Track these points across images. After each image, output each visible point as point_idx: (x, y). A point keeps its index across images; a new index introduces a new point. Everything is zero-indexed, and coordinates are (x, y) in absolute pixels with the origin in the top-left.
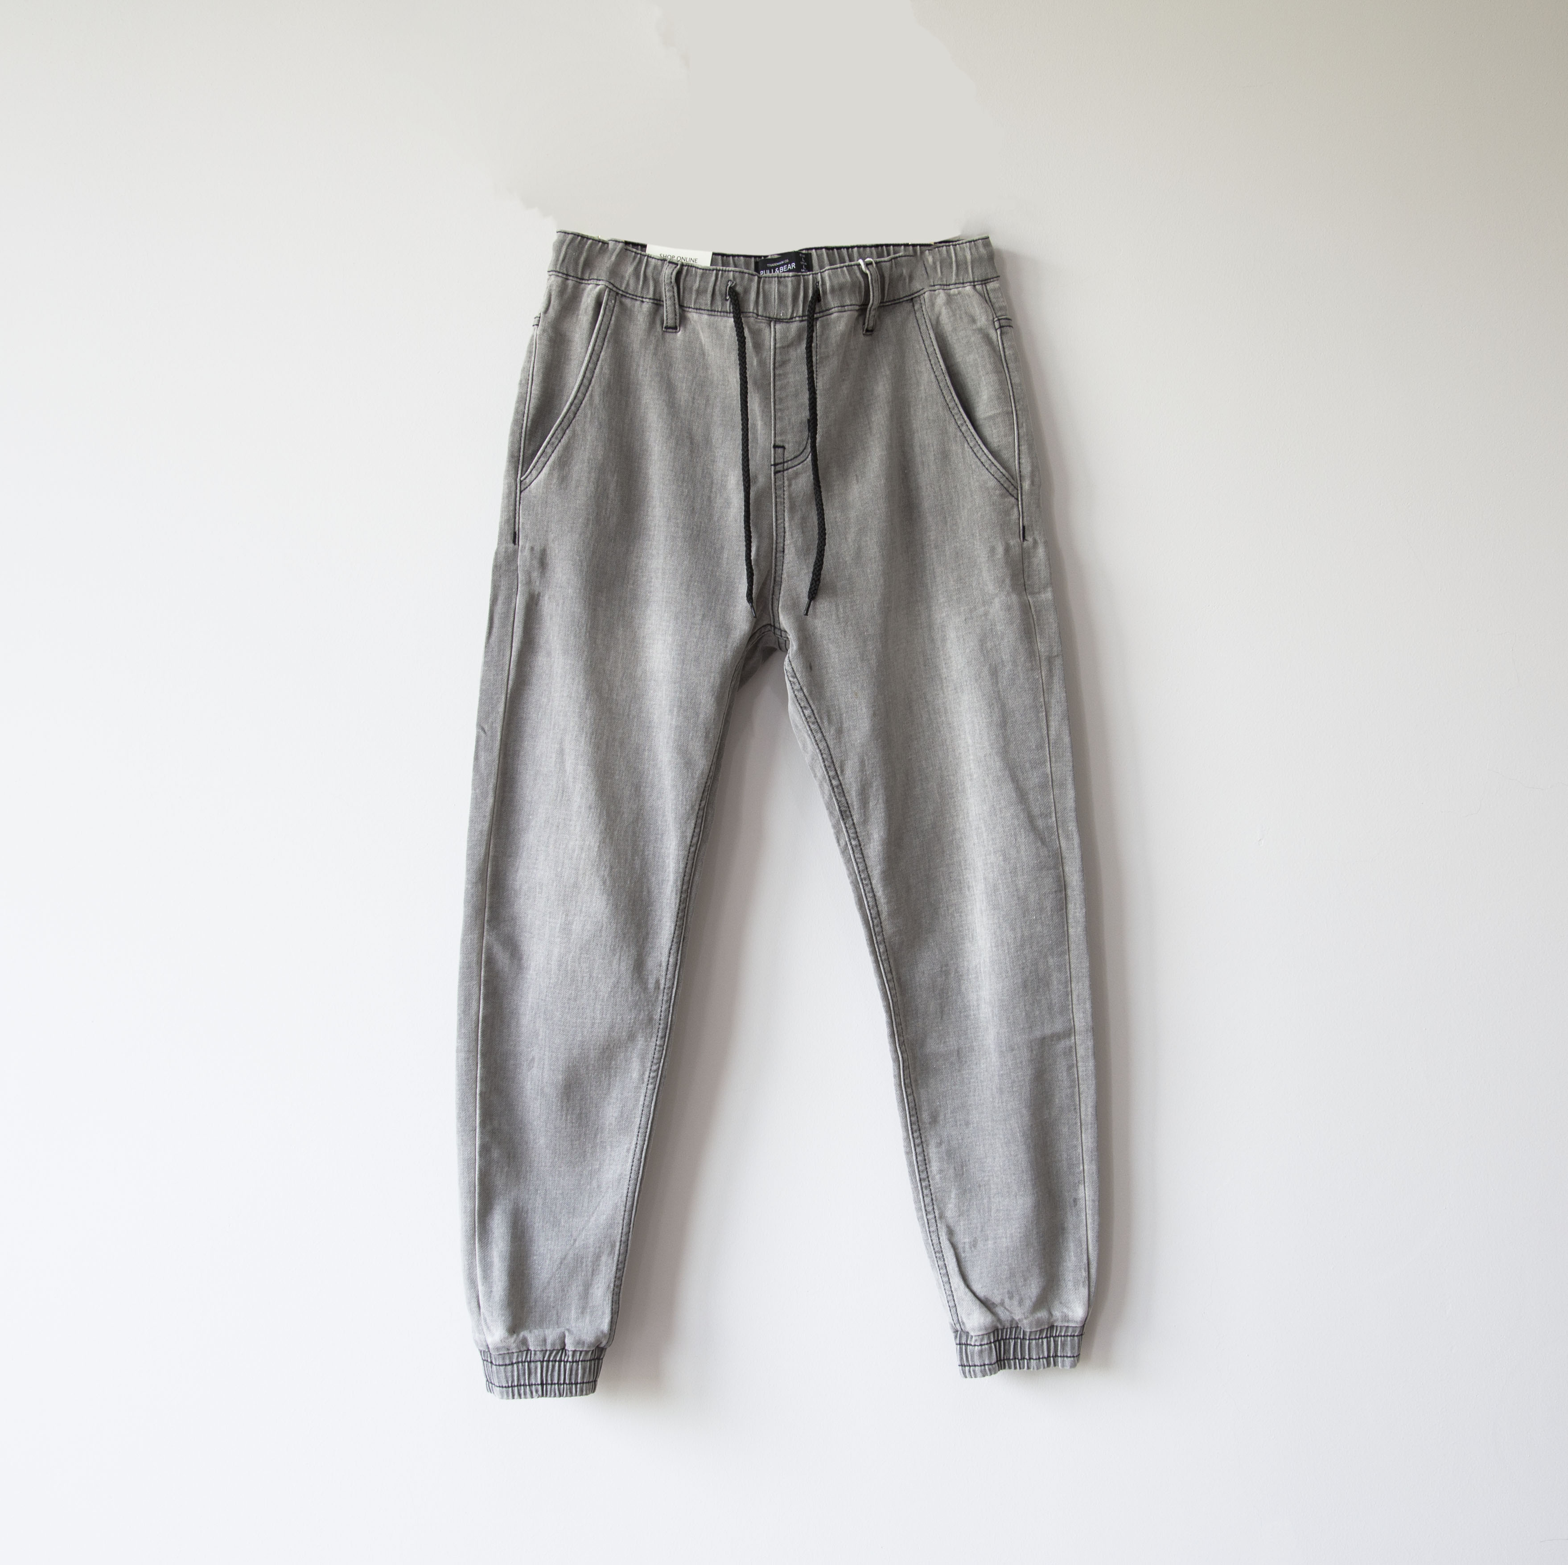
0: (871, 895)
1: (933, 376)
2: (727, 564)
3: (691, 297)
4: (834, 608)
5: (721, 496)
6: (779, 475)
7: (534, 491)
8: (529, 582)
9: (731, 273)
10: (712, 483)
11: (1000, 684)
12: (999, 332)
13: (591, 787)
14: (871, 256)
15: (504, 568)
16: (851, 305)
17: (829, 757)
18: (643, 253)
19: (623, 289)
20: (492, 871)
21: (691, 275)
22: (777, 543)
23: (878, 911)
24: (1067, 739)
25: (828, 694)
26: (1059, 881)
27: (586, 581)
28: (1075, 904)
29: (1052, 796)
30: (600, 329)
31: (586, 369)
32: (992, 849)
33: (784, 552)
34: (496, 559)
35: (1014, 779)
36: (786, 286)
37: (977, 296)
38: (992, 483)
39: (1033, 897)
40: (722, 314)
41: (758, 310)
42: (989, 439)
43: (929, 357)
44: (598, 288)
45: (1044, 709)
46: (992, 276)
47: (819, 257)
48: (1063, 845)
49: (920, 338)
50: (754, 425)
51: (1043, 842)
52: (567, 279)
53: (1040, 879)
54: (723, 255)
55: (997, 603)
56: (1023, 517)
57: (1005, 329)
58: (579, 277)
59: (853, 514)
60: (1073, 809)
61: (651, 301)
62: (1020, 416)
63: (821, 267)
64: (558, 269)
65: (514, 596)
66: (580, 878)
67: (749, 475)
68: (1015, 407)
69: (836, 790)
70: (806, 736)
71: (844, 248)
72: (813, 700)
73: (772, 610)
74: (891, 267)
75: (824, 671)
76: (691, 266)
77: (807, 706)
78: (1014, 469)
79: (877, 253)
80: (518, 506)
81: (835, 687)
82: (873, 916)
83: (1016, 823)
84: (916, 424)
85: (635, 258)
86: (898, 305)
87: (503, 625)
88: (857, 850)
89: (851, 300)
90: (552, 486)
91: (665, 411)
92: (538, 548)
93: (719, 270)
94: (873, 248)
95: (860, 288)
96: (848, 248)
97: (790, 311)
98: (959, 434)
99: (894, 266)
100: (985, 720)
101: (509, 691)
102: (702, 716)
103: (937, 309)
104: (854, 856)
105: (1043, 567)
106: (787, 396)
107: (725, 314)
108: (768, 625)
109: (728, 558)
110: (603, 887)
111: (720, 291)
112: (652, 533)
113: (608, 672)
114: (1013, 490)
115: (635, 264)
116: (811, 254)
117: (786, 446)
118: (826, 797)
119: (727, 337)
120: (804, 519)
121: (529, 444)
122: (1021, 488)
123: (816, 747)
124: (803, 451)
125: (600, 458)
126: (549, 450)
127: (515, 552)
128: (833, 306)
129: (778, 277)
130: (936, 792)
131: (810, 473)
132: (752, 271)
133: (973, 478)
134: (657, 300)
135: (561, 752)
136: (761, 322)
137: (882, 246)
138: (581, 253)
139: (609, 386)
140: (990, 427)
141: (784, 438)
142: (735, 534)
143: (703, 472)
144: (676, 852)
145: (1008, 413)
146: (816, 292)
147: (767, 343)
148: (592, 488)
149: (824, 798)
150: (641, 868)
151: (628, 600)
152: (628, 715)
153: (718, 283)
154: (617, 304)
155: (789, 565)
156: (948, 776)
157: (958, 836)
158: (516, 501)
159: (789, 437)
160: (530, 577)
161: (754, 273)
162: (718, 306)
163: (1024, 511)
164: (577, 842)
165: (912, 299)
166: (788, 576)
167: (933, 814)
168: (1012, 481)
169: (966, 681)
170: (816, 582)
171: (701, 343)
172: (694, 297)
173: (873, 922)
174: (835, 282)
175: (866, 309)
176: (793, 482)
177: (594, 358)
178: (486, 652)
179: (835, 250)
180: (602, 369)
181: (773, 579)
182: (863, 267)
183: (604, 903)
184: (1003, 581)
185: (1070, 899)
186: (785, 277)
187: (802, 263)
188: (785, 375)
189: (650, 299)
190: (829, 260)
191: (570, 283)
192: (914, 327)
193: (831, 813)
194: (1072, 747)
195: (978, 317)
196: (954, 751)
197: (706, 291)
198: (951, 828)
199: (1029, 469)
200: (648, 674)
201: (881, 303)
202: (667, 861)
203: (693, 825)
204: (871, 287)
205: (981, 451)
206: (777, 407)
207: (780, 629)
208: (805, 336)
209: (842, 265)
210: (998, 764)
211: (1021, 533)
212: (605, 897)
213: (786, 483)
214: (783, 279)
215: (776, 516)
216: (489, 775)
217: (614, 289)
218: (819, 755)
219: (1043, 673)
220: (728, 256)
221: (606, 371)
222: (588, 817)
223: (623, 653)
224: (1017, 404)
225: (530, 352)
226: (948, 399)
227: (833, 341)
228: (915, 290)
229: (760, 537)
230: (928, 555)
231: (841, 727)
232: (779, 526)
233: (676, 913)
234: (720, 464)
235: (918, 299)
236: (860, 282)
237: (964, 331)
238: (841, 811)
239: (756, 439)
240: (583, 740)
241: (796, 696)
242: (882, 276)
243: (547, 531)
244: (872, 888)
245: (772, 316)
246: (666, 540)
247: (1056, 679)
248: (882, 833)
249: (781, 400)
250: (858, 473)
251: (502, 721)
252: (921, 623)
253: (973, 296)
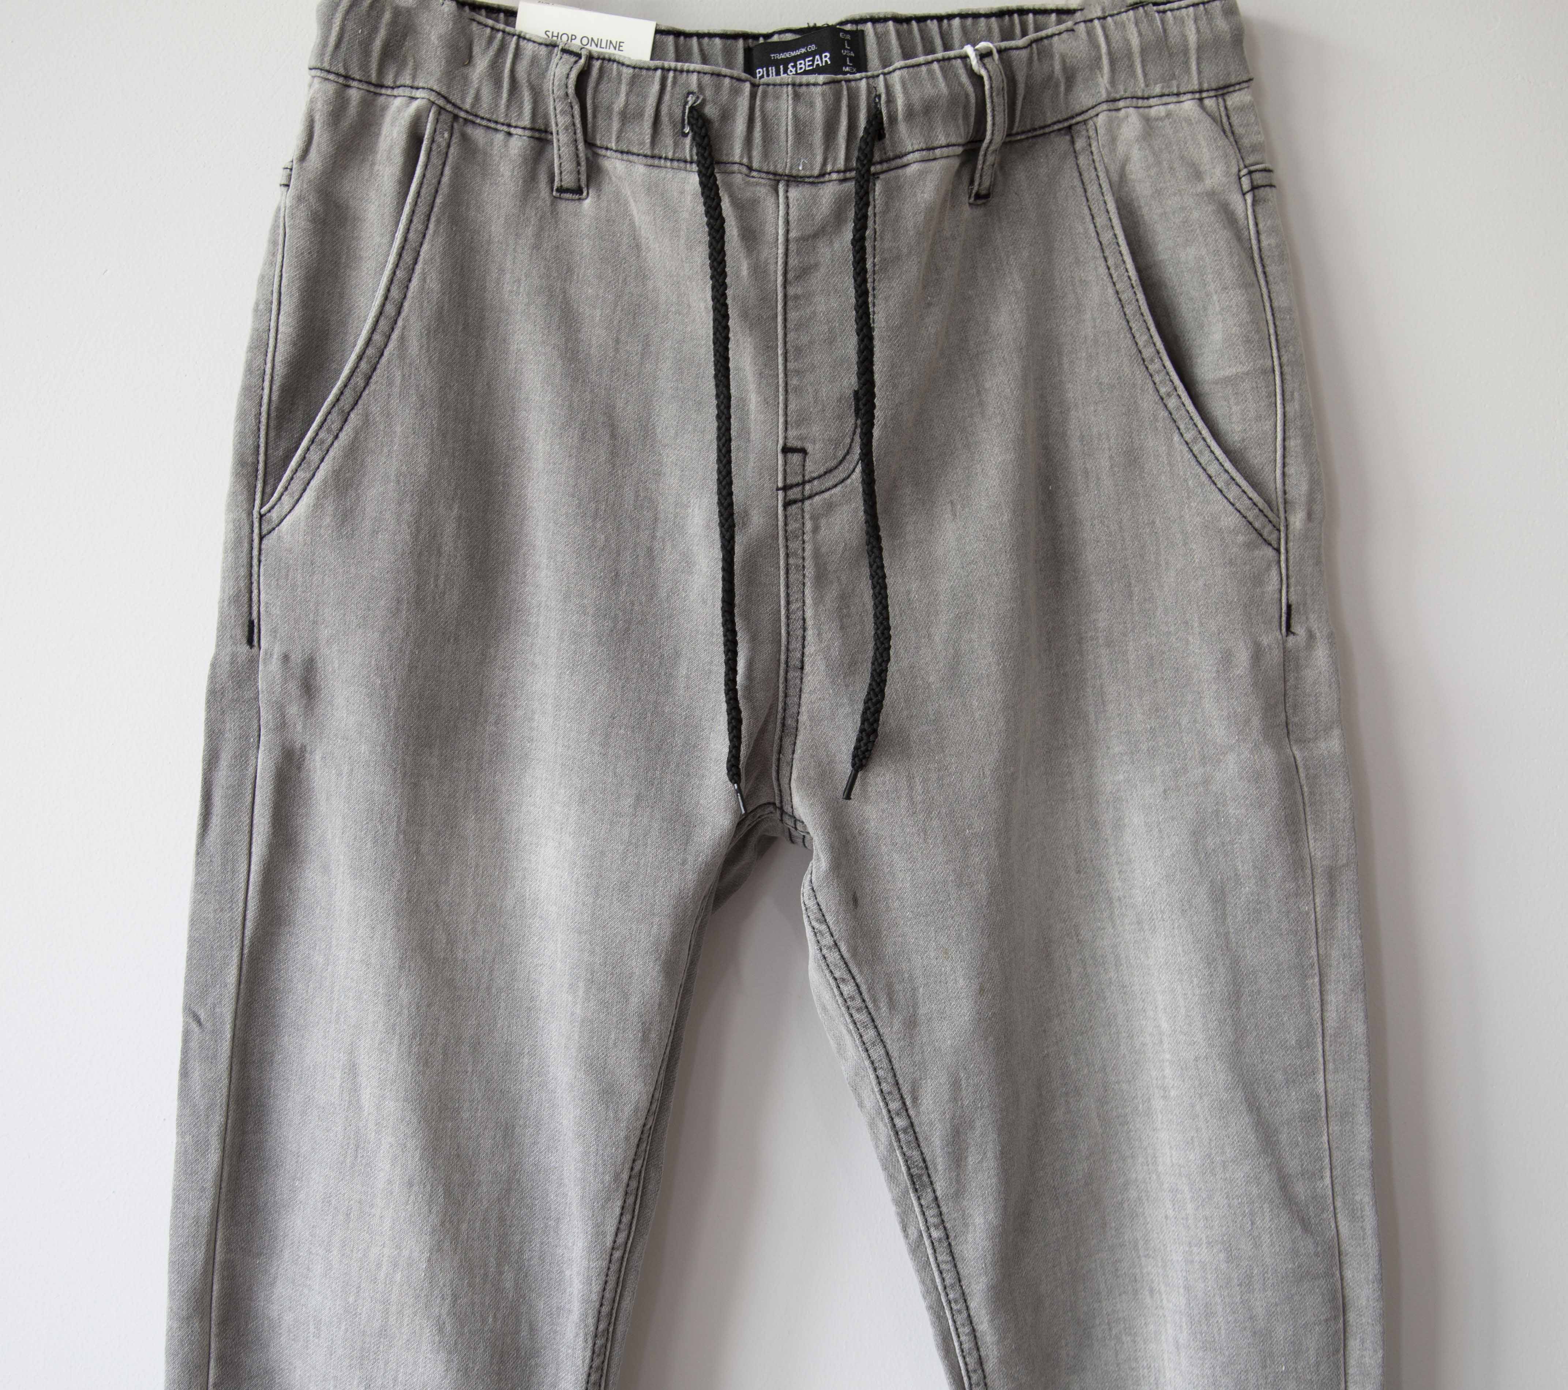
0: (967, 1330)
1: (1110, 291)
2: (687, 688)
3: (609, 125)
4: (904, 783)
5: (673, 546)
6: (793, 509)
7: (287, 538)
8: (282, 725)
9: (694, 77)
10: (656, 520)
11: (1229, 920)
12: (1249, 198)
13: (411, 1144)
14: (989, 38)
15: (229, 695)
16: (948, 146)
17: (890, 1075)
18: (508, 29)
19: (467, 106)
20: (222, 1288)
21: (609, 80)
22: (788, 650)
23: (980, 1357)
24: (1359, 1028)
25: (890, 950)
26: (1334, 1299)
27: (396, 728)
28: (1363, 1342)
29: (1325, 1138)
30: (418, 194)
31: (391, 281)
32: (1204, 1237)
33: (802, 668)
34: (213, 678)
35: (1253, 1105)
36: (812, 105)
37: (1207, 122)
38: (1230, 520)
39: (1281, 1332)
40: (675, 164)
41: (750, 158)
42: (1224, 425)
43: (1103, 251)
44: (415, 104)
45: (1316, 970)
46: (1239, 79)
47: (881, 39)
48: (1344, 1230)
49: (1086, 211)
50: (743, 401)
51: (1306, 1225)
52: (349, 86)
53: (1296, 1298)
54: (678, 34)
55: (1231, 765)
56: (1288, 587)
57: (1261, 192)
58: (374, 80)
59: (944, 584)
60: (1366, 1162)
61: (528, 133)
62: (1288, 377)
63: (886, 62)
64: (326, 65)
65: (251, 753)
66: (392, 1320)
67: (731, 514)
68: (1279, 358)
69: (902, 1136)
70: (845, 1032)
71: (932, 18)
72: (859, 965)
73: (778, 780)
74: (1030, 60)
75: (882, 906)
76: (609, 60)
77: (847, 976)
78: (1271, 486)
79: (1001, 29)
80: (255, 569)
81: (903, 935)
82: (970, 1368)
83: (1255, 1191)
84: (1073, 391)
85: (491, 40)
86: (1040, 140)
87: (231, 812)
88: (942, 1249)
89: (948, 135)
90: (322, 531)
91: (558, 368)
92: (297, 658)
93: (669, 70)
94: (993, 19)
95: (966, 107)
96: (940, 18)
97: (819, 159)
98: (1164, 414)
99: (1035, 57)
100: (1197, 992)
101: (246, 951)
102: (634, 1000)
103: (1121, 149)
104: (936, 1259)
105: (1325, 689)
106: (811, 342)
107: (682, 165)
108: (769, 803)
109: (688, 677)
110: (437, 1338)
111: (671, 115)
112: (533, 620)
113: (446, 908)
114: (1271, 533)
115: (491, 52)
116: (862, 32)
117: (810, 448)
118: (882, 1147)
119: (686, 215)
120: (844, 598)
121: (278, 436)
122: (1287, 527)
123: (864, 1055)
124: (844, 458)
125: (422, 470)
126: (314, 456)
127: (253, 662)
128: (910, 148)
129: (794, 85)
130: (1094, 1115)
131: (858, 503)
132: (739, 72)
133: (1190, 508)
134: (539, 131)
135: (352, 1070)
136: (757, 184)
137: (1010, 12)
138: (375, 29)
139: (440, 315)
140: (1226, 399)
141: (803, 431)
142: (702, 628)
143: (637, 496)
144: (585, 1263)
145: (1264, 372)
146: (875, 117)
147: (769, 229)
148: (406, 534)
149: (877, 1147)
150: (517, 1287)
151: (487, 757)
152: (489, 988)
153: (667, 97)
154: (454, 140)
155: (814, 697)
156: (1118, 1082)
157: (1133, 1194)
158: (251, 558)
159: (816, 430)
160: (283, 716)
161: (744, 76)
162: (667, 146)
163: (1291, 573)
164: (386, 1251)
165: (1070, 127)
166: (811, 718)
167: (1087, 1158)
168: (1270, 514)
169: (1162, 912)
170: (868, 735)
171: (632, 224)
172: (615, 125)
173: (969, 1378)
174: (916, 97)
175: (979, 149)
176: (823, 522)
177: (407, 257)
178: (198, 864)
179: (914, 23)
180: (424, 280)
181: (779, 721)
182: (974, 61)
183: (441, 1368)
184: (1248, 721)
185: (1353, 1329)
186: (808, 85)
187: (844, 52)
188: (808, 296)
189: (524, 128)
190: (902, 46)
191: (355, 94)
192: (1073, 188)
193: (892, 1178)
194: (1368, 1044)
195: (1206, 167)
196: (1131, 1037)
197: (641, 115)
198: (1121, 1180)
199: (1304, 488)
200: (528, 904)
201: (1009, 135)
202: (568, 1273)
203: (618, 1211)
204: (989, 105)
205: (1207, 452)
206: (790, 366)
207: (793, 817)
208: (851, 214)
209: (930, 57)
210: (1222, 1076)
211: (1284, 619)
212: (443, 1355)
213: (809, 526)
214: (804, 89)
215: (788, 595)
216: (210, 1107)
217: (449, 107)
218: (870, 1071)
219: (1317, 901)
220: (688, 35)
221: (434, 284)
222: (407, 1203)
223: (477, 866)
224: (1283, 351)
225: (274, 243)
226: (1142, 340)
227: (910, 225)
228: (1078, 109)
229: (754, 639)
230: (1091, 657)
231: (915, 1015)
232: (793, 616)
233: (585, 1376)
234: (671, 481)
235: (1081, 127)
236: (967, 96)
237: (1177, 198)
238: (911, 1176)
239: (745, 431)
240: (394, 1050)
241: (825, 958)
242: (1012, 81)
243: (315, 622)
244: (969, 1316)
245: (780, 171)
246: (562, 640)
247: (1342, 911)
248: (991, 1216)
249: (798, 350)
250: (955, 496)
251: (233, 1001)
252: (1073, 789)
253: (1199, 121)
